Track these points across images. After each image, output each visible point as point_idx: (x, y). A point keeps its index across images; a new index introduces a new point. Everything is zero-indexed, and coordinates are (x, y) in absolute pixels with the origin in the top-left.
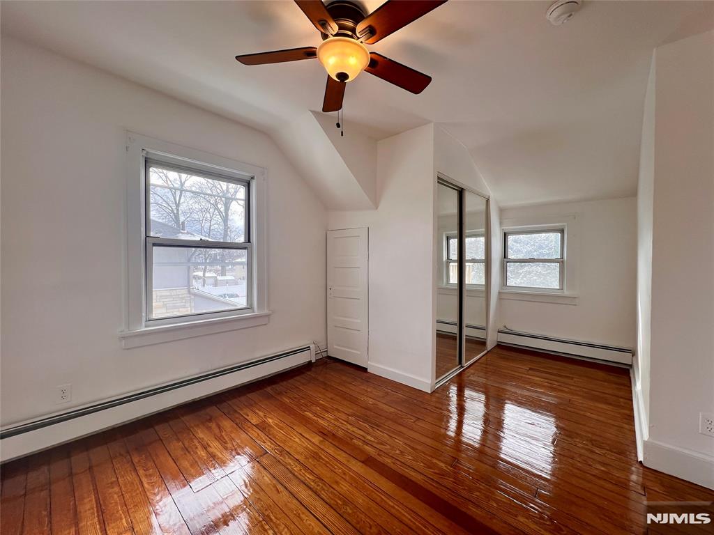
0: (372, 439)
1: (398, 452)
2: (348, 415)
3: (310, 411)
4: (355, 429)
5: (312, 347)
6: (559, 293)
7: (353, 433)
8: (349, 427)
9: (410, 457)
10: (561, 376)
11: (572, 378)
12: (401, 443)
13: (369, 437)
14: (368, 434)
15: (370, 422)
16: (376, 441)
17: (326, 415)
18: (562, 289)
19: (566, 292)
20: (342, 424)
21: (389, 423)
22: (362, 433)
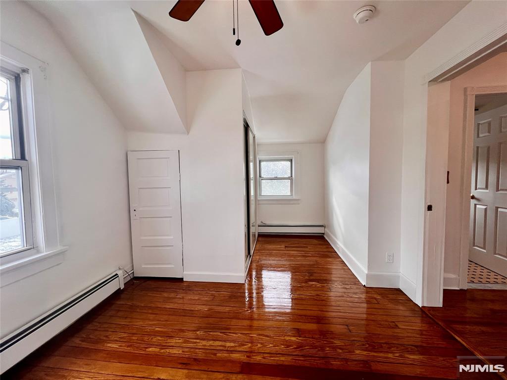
0: (232, 344)
1: (259, 345)
2: (194, 331)
3: (152, 345)
4: (211, 343)
5: (120, 273)
6: (290, 198)
7: (212, 348)
8: (204, 343)
9: (271, 345)
10: (301, 247)
11: (307, 247)
12: (255, 335)
13: (228, 344)
14: (225, 341)
15: (219, 329)
16: (236, 344)
17: (173, 342)
18: (292, 195)
19: (294, 197)
20: (195, 343)
21: (234, 322)
22: (220, 343)
